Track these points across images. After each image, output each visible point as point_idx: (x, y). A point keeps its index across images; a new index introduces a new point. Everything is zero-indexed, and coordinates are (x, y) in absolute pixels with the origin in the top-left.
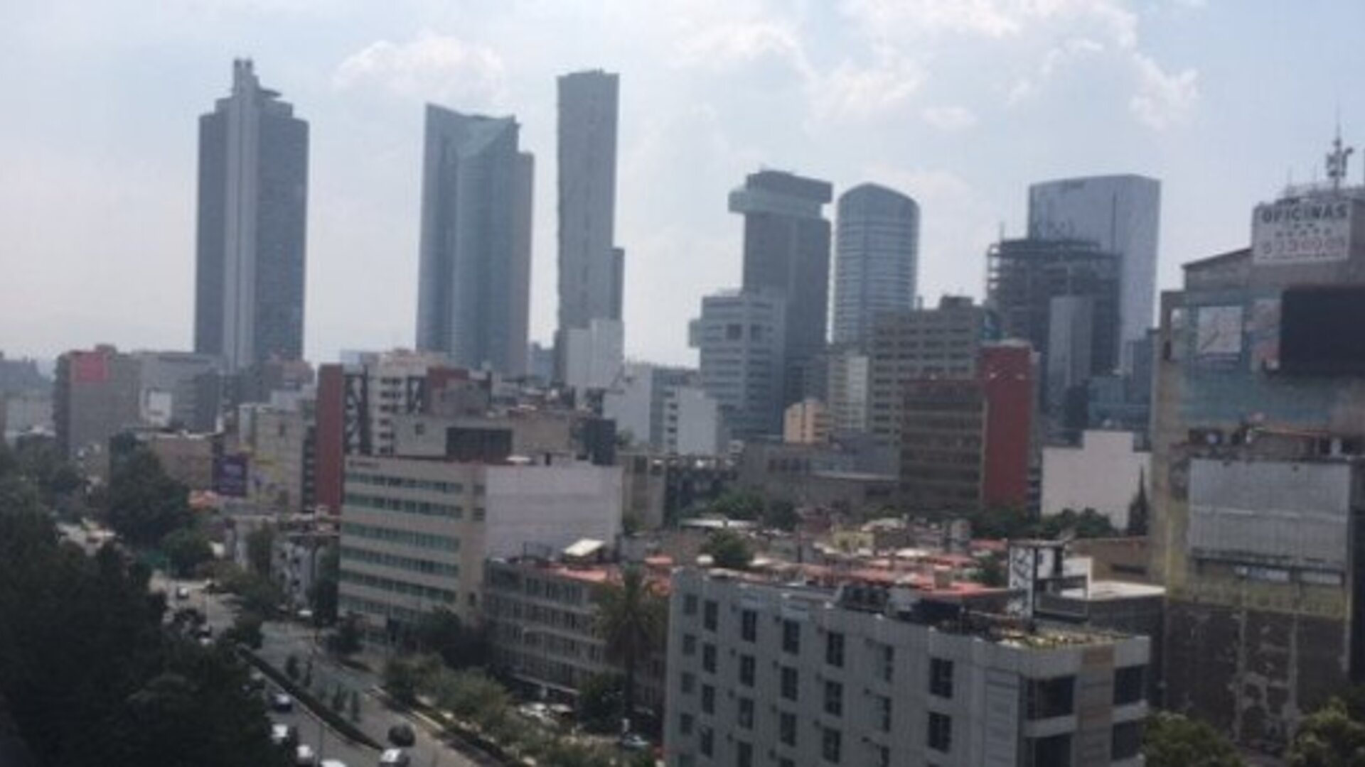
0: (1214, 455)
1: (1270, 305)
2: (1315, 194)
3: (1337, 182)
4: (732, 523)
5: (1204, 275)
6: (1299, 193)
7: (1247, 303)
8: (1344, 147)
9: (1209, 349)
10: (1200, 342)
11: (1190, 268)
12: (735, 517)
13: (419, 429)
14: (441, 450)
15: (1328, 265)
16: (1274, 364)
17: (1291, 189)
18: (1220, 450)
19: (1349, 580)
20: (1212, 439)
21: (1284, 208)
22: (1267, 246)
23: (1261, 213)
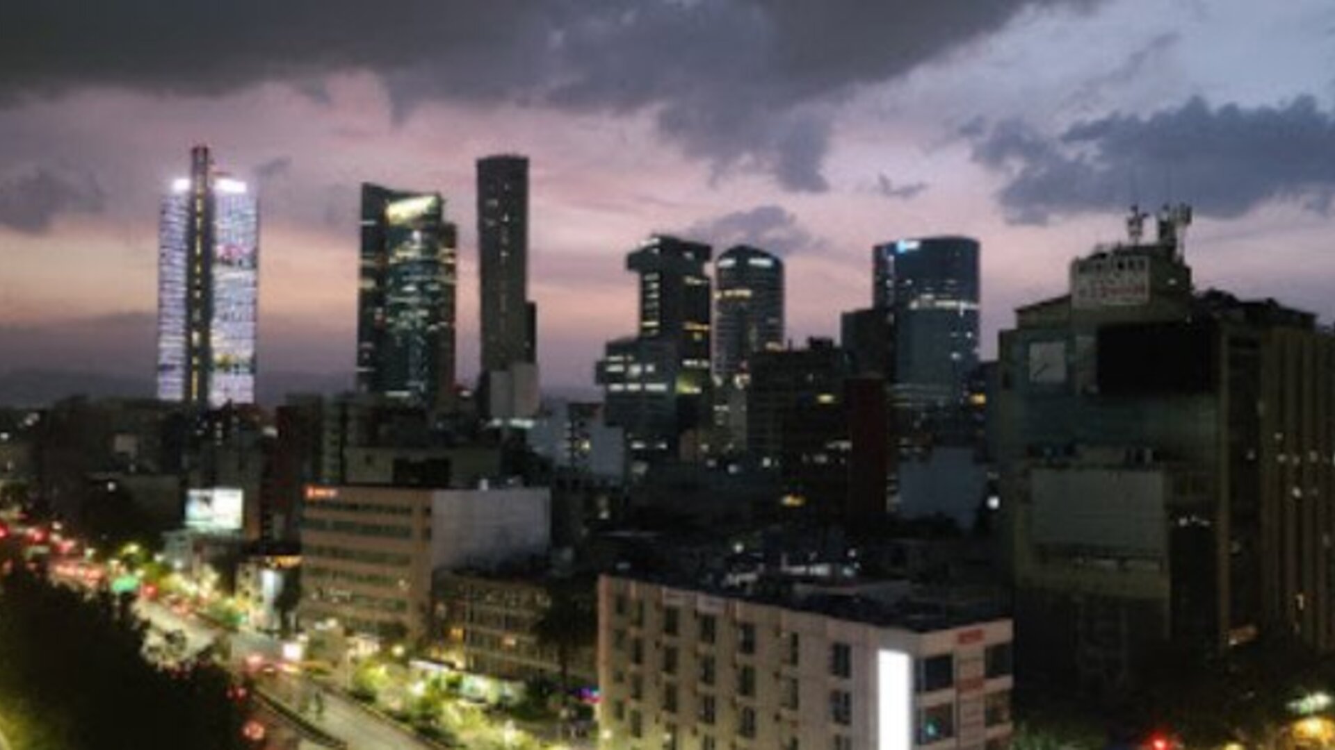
0: (1050, 466)
1: (1086, 342)
2: (1120, 251)
3: (1137, 240)
4: (645, 535)
5: (1033, 318)
6: (1106, 250)
7: (1070, 339)
8: (1140, 211)
9: (1039, 379)
10: (1033, 371)
11: (1021, 312)
12: (644, 528)
13: (369, 460)
14: (388, 478)
15: (1133, 308)
16: (1094, 389)
17: (1099, 246)
18: (1055, 461)
19: (1167, 565)
20: (1048, 451)
21: (1095, 263)
22: (1082, 292)
23: (1077, 267)
